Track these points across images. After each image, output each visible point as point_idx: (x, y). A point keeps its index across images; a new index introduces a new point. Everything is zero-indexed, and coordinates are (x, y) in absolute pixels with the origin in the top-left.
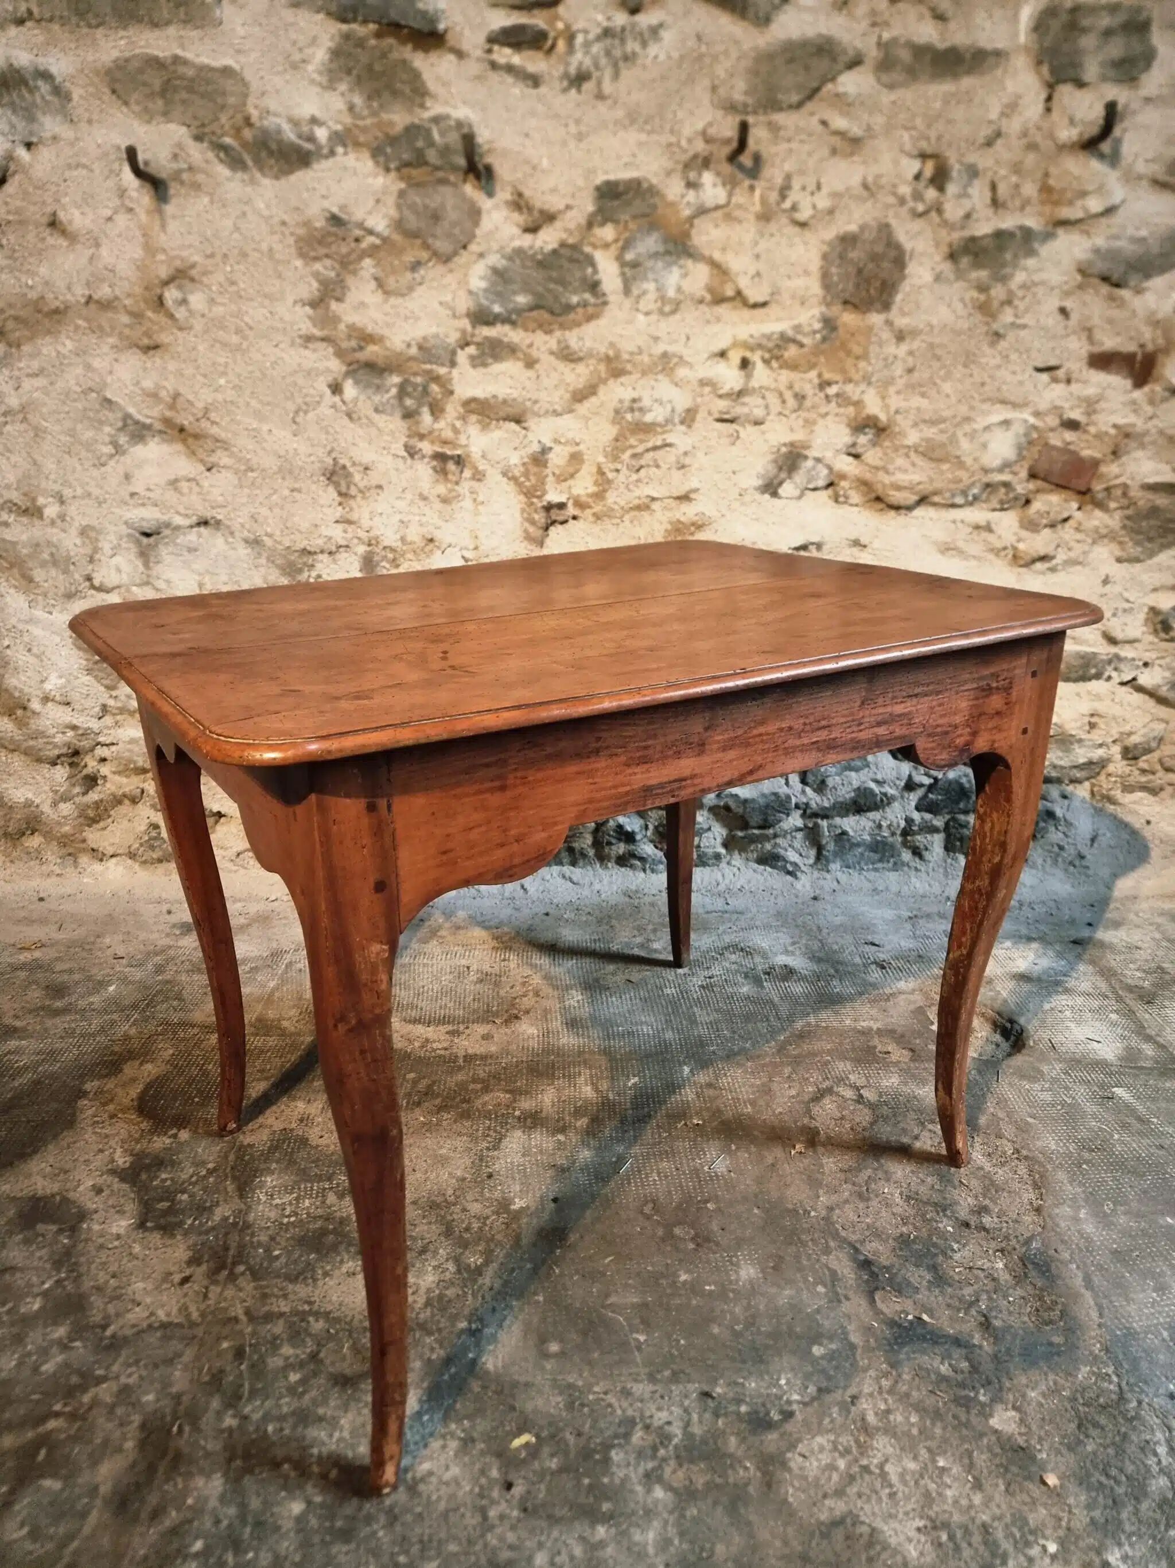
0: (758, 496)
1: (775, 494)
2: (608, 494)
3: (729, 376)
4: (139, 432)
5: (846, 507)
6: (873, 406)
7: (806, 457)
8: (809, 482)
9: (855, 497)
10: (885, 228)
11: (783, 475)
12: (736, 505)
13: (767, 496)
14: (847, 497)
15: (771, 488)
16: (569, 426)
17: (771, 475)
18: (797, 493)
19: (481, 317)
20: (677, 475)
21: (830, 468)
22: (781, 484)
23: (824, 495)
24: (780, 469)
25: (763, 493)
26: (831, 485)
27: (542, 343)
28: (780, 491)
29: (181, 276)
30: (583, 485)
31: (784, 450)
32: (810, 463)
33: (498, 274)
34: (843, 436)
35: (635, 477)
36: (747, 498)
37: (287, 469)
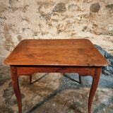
2: (66, 30)
3: (79, 18)
4: (23, 20)
5: (92, 34)
6: (95, 23)
10: (98, 4)
11: (85, 29)
15: (83, 31)
16: (62, 22)
17: (83, 29)
18: (86, 31)
19: (54, 11)
21: (90, 29)
26: (90, 31)
27: (60, 14)
29: (27, 6)
30: (63, 28)
32: (88, 29)
33: (56, 7)
34: (92, 26)
35: (69, 28)
37: (35, 24)
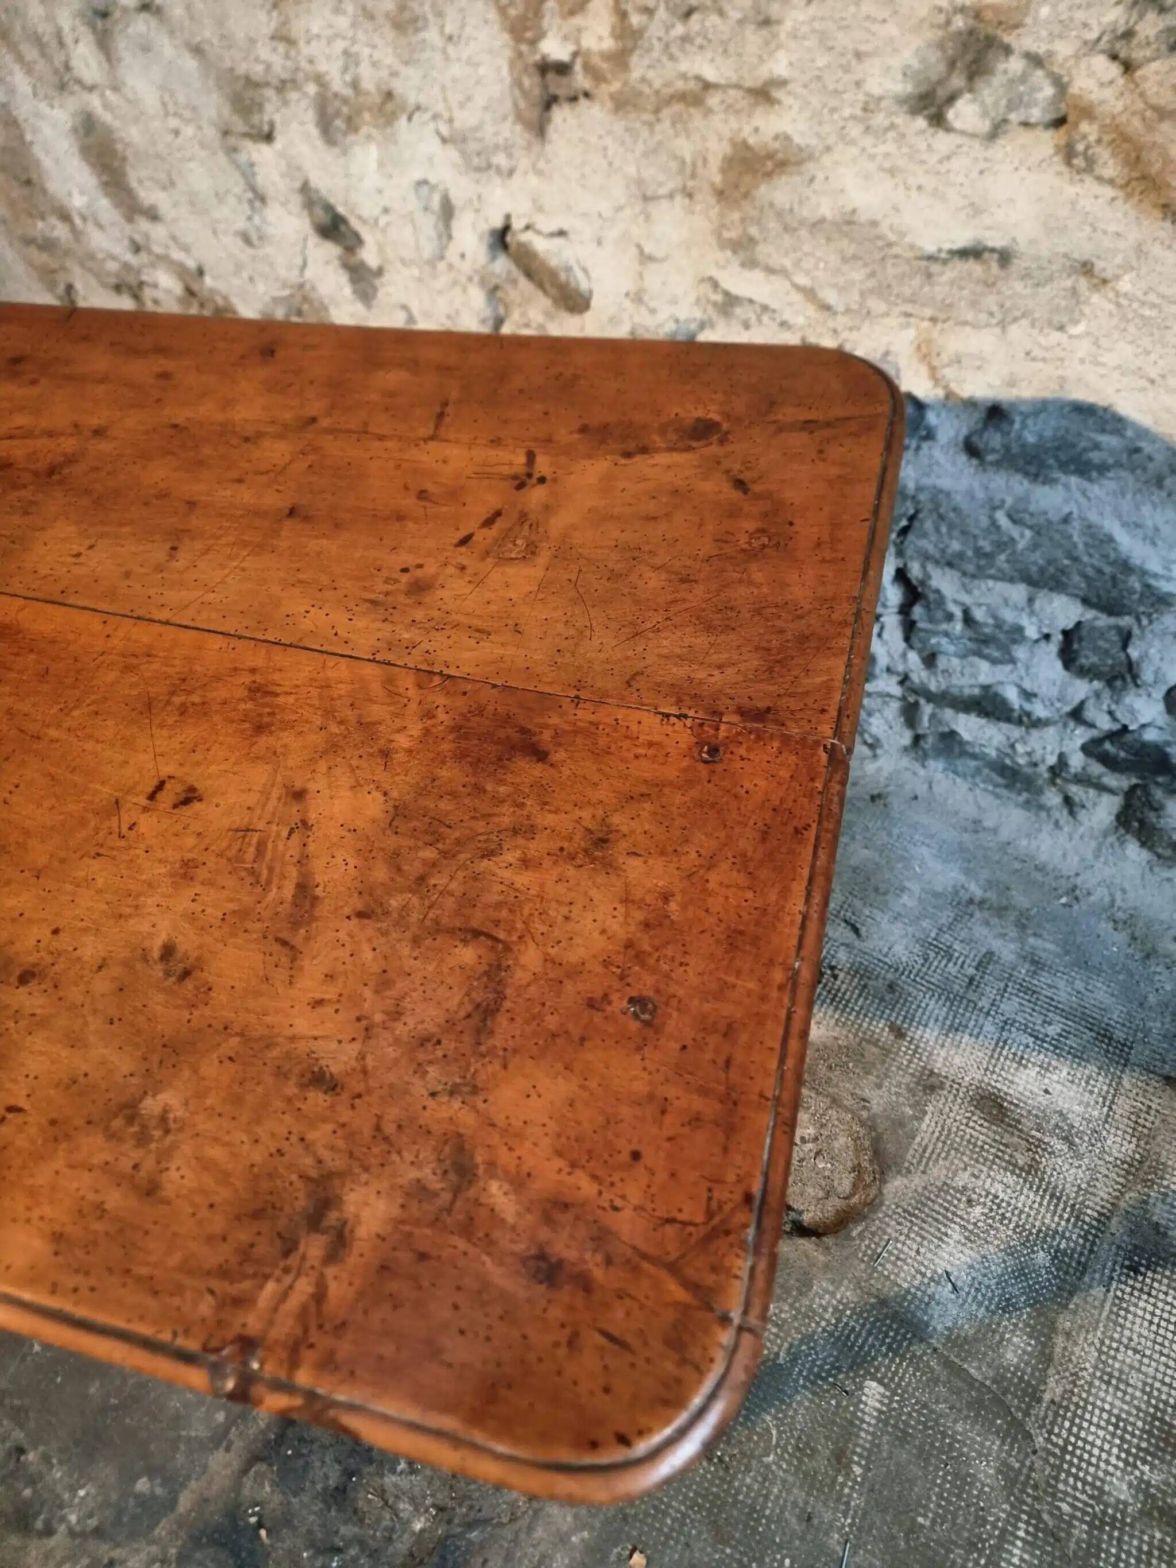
0: (901, 119)
1: (938, 120)
2: (634, 60)
5: (1088, 180)
7: (1008, 50)
8: (1011, 107)
9: (1110, 167)
11: (958, 81)
12: (855, 131)
13: (921, 122)
14: (1090, 163)
17: (934, 77)
18: (985, 126)
20: (753, 38)
21: (1061, 86)
22: (952, 99)
23: (1047, 141)
24: (952, 64)
25: (914, 112)
26: (1059, 122)
28: (950, 115)
30: (596, 32)
31: (959, 23)
32: (1015, 65)
35: (679, 30)
36: (880, 119)
